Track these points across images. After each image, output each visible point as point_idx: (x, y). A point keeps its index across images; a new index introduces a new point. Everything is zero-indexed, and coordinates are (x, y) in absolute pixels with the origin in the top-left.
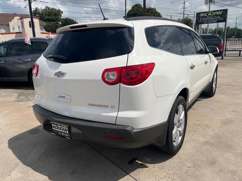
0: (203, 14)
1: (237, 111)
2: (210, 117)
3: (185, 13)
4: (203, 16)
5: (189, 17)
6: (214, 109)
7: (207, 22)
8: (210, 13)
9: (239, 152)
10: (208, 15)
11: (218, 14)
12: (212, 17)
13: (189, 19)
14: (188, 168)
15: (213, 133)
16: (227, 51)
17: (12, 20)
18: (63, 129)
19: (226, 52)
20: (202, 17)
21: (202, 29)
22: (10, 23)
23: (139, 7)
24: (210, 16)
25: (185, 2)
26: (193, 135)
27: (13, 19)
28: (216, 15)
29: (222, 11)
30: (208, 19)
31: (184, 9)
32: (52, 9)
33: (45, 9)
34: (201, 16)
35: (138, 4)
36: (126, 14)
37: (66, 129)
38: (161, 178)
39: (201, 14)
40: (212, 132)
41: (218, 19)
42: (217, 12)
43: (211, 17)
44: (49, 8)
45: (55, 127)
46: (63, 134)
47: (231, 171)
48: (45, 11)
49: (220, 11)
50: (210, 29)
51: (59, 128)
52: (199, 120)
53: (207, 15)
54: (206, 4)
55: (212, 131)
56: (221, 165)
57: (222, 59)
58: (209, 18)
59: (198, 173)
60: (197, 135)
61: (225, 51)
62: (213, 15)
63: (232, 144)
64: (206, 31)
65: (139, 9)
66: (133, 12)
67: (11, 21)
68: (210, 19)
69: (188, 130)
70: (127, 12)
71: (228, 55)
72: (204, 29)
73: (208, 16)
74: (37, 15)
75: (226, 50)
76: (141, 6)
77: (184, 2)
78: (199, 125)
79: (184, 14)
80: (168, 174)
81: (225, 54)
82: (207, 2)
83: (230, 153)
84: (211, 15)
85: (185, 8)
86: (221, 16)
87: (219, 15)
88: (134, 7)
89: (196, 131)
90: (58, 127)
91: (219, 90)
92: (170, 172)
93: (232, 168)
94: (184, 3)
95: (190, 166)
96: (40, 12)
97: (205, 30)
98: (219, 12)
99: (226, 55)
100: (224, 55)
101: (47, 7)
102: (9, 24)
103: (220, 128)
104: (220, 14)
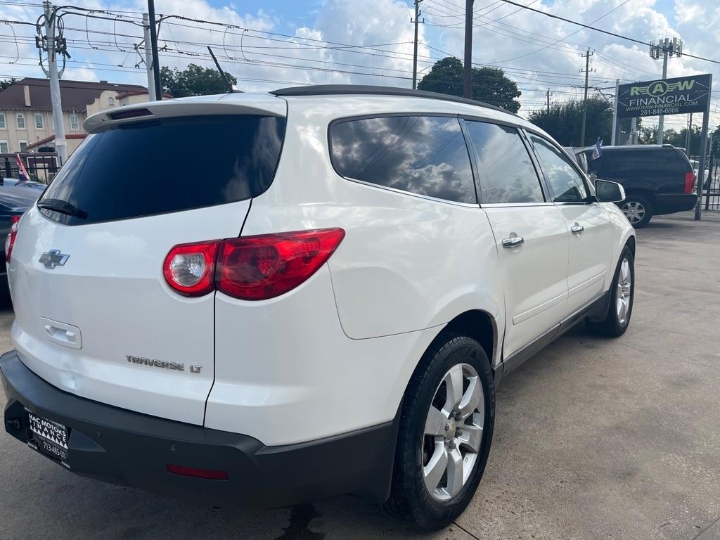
0: (638, 89)
1: (714, 357)
2: (637, 370)
3: (589, 85)
4: (638, 94)
5: (602, 96)
6: (652, 349)
7: (652, 110)
8: (660, 85)
9: (702, 453)
10: (654, 92)
11: (681, 88)
12: (666, 96)
13: (601, 101)
14: (559, 483)
15: (638, 407)
16: (714, 195)
17: (96, 99)
18: (56, 433)
19: (711, 198)
20: (635, 97)
21: (643, 131)
22: (88, 107)
23: (453, 67)
24: (658, 93)
25: (590, 54)
26: (582, 409)
27: (99, 97)
28: (677, 92)
29: (693, 82)
30: (652, 104)
31: (587, 71)
32: (208, 70)
33: (188, 70)
34: (632, 94)
35: (450, 58)
36: (417, 86)
37: (61, 436)
38: (487, 501)
39: (633, 88)
40: (638, 404)
41: (682, 102)
42: (679, 83)
43: (662, 98)
44: (199, 69)
45: (36, 423)
46: (55, 450)
47: (674, 494)
48: (187, 76)
49: (689, 79)
50: (669, 131)
51: (46, 429)
52: (604, 375)
53: (651, 90)
54: (654, 58)
55: (636, 401)
56: (649, 479)
57: (697, 218)
58: (656, 99)
59: (586, 494)
60: (593, 411)
61: (708, 196)
62: (667, 91)
63: (686, 433)
64: (654, 135)
65: (454, 71)
66: (436, 79)
67: (92, 102)
68: (660, 103)
69: (572, 398)
70: (418, 82)
71: (715, 207)
72: (647, 130)
73: (654, 94)
74: (165, 88)
75: (711, 193)
76: (459, 64)
77: (588, 52)
78: (603, 387)
79: (586, 88)
80: (505, 494)
81: (707, 204)
82: (658, 54)
83: (678, 455)
84: (662, 91)
85: (589, 69)
86: (692, 93)
87: (685, 92)
88: (439, 67)
89: (592, 401)
90: (43, 427)
91: (675, 303)
92: (513, 490)
93: (677, 487)
94: (588, 56)
95: (564, 480)
96: (174, 78)
97: (652, 134)
98: (686, 83)
99: (710, 207)
100: (703, 207)
101: (193, 65)
102: (86, 112)
103: (660, 396)
104: (689, 88)
